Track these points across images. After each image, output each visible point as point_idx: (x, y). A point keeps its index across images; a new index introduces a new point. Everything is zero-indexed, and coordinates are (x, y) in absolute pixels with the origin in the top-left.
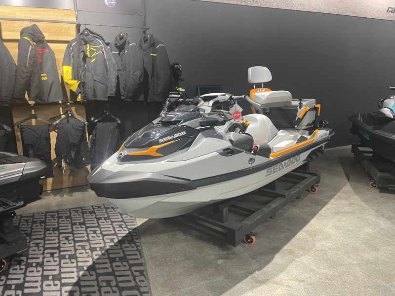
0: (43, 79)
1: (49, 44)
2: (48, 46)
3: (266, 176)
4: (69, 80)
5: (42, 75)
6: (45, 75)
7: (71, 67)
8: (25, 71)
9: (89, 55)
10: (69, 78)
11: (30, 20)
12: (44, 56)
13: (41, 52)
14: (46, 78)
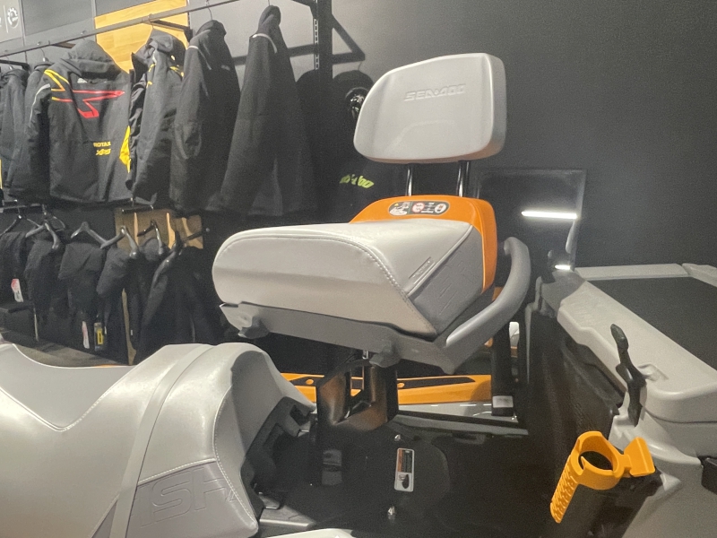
12: (114, 106)
13: (101, 98)
14: (108, 152)
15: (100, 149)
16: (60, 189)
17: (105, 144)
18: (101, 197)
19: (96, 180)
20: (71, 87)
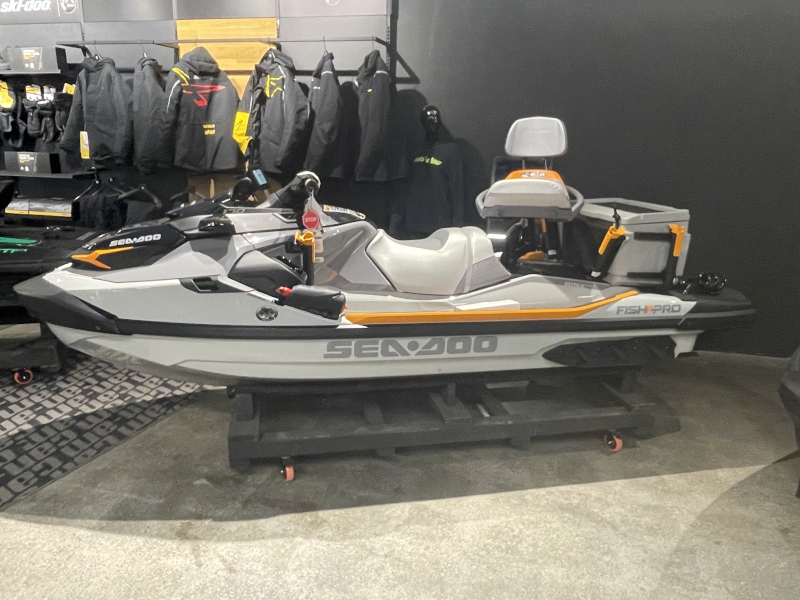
0: (207, 133)
1: (230, 77)
2: (228, 80)
3: (326, 356)
4: (241, 135)
5: (205, 126)
6: (213, 126)
7: (248, 115)
8: (164, 120)
9: (268, 95)
10: (239, 132)
11: (196, 41)
12: (216, 97)
13: (208, 91)
14: (213, 132)
15: (207, 129)
16: (184, 160)
17: (210, 126)
18: (209, 166)
19: (204, 154)
20: (192, 81)
